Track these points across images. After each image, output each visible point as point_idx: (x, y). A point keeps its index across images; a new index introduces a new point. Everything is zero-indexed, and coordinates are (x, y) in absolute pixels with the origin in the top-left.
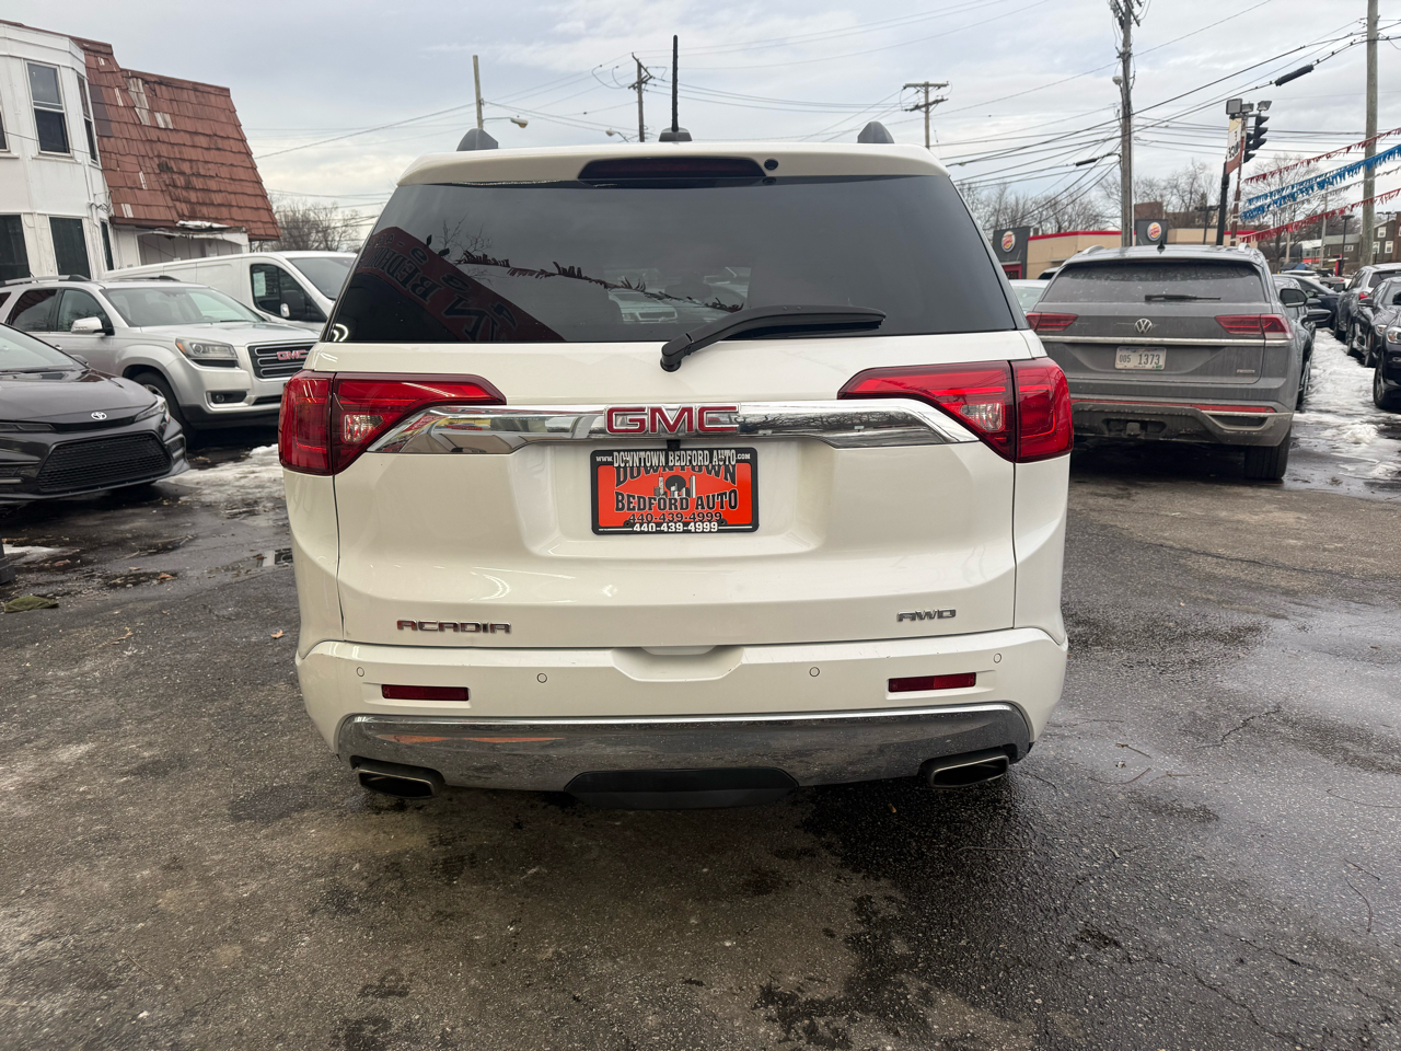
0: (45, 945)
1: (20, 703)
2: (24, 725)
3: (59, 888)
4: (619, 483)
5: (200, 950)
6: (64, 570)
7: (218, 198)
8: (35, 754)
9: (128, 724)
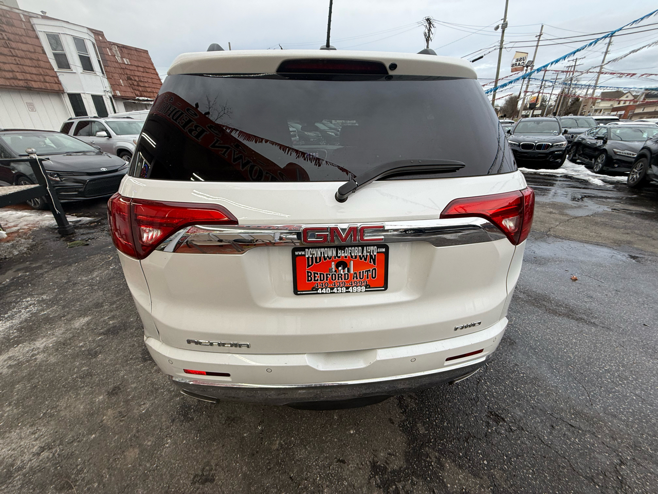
0: (45, 454)
1: (65, 295)
2: (64, 307)
3: (60, 411)
4: (309, 266)
5: (118, 454)
6: (94, 227)
7: (149, 90)
8: (65, 324)
9: (106, 305)
